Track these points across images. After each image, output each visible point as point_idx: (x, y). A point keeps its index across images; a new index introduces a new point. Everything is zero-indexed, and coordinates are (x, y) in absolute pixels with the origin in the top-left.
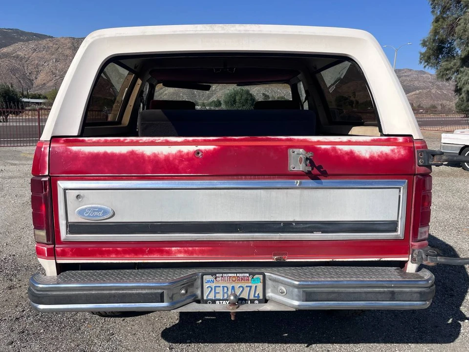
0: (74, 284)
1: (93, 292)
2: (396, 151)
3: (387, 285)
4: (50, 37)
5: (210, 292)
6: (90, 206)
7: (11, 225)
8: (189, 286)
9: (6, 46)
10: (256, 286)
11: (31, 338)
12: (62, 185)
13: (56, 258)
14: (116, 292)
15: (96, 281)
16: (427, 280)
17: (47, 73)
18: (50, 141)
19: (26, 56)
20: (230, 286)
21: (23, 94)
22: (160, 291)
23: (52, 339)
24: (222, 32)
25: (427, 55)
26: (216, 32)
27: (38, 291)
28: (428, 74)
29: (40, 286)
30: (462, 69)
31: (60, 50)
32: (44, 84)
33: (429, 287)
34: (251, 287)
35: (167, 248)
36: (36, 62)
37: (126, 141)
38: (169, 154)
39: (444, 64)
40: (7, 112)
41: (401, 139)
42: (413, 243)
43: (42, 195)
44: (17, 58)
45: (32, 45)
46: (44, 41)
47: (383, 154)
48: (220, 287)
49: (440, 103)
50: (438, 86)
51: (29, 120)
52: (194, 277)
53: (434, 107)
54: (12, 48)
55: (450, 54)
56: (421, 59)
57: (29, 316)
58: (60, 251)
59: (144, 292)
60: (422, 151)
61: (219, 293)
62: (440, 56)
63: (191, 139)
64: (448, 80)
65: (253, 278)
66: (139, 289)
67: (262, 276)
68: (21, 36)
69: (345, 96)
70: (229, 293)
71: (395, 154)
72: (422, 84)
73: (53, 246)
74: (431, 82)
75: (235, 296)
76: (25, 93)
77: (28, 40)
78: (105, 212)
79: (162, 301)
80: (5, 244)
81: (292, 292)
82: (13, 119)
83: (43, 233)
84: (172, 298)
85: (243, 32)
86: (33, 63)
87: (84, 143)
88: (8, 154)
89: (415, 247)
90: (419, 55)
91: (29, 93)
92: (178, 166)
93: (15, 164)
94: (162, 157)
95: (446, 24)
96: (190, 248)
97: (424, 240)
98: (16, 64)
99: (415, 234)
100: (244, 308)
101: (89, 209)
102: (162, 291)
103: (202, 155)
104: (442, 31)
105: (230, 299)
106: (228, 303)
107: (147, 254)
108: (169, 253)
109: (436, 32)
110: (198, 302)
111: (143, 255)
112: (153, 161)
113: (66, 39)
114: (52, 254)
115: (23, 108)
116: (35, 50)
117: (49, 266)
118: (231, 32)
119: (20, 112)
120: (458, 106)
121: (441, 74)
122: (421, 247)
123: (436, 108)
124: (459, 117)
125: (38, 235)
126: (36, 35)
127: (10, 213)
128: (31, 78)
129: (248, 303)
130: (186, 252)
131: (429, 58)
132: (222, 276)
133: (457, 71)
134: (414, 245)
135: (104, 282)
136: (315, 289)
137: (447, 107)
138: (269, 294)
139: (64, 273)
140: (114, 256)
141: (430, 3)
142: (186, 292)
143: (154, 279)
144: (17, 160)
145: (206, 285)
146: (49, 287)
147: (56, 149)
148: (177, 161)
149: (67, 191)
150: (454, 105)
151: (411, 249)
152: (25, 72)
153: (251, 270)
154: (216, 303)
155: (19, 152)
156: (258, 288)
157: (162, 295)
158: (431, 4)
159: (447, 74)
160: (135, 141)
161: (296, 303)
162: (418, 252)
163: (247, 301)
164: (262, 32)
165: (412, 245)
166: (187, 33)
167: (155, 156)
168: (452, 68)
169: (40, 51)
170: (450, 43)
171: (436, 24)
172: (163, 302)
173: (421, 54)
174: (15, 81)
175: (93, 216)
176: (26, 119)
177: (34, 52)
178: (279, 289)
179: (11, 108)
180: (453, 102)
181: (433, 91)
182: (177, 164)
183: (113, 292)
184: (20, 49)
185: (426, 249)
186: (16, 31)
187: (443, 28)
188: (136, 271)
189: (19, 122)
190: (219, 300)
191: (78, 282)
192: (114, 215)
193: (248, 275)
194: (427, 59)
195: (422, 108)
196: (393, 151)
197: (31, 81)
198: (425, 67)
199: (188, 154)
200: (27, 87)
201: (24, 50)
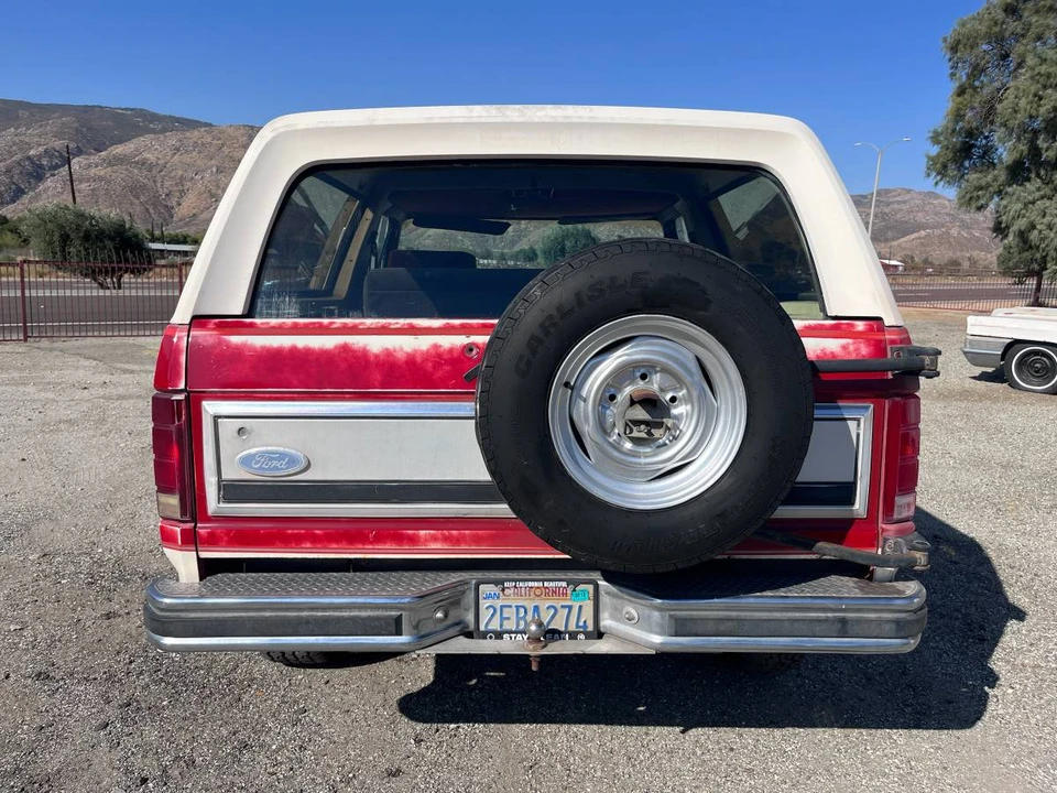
0: (230, 598)
1: (267, 614)
2: (851, 348)
3: (832, 606)
4: (206, 125)
5: (493, 615)
6: (264, 449)
7: (117, 490)
8: (452, 604)
9: (121, 142)
10: (580, 607)
11: (144, 717)
12: (210, 408)
13: (199, 549)
14: (311, 613)
15: (272, 592)
16: (911, 598)
17: (200, 194)
18: (190, 324)
19: (160, 162)
20: (530, 605)
21: (152, 235)
22: (394, 613)
23: (185, 719)
24: (521, 120)
25: (941, 160)
26: (508, 120)
27: (162, 610)
28: (944, 198)
29: (167, 601)
30: (1009, 190)
31: (225, 149)
32: (194, 215)
33: (915, 612)
34: (570, 608)
35: (410, 532)
36: (180, 173)
37: (334, 326)
38: (416, 351)
39: (973, 177)
40: (120, 269)
41: (860, 326)
42: (884, 526)
43: (173, 428)
44: (143, 165)
45: (172, 139)
46: (196, 133)
47: (825, 354)
48: (510, 606)
49: (968, 255)
50: (962, 221)
51: (161, 286)
52: (462, 589)
53: (955, 263)
54: (132, 146)
55: (987, 159)
56: (928, 168)
57: (141, 673)
58: (206, 535)
59: (364, 614)
60: (901, 349)
61: (509, 618)
62: (967, 164)
63: (457, 322)
64: (979, 208)
65: (574, 590)
66: (355, 608)
67: (592, 586)
68: (151, 122)
69: (779, 240)
70: (529, 618)
71: (849, 353)
72: (931, 219)
73: (193, 525)
74: (948, 215)
75: (540, 624)
76: (157, 233)
77: (163, 131)
78: (292, 461)
79: (399, 633)
80: (103, 529)
81: (649, 616)
82: (130, 283)
83: (173, 501)
84: (416, 627)
85: (560, 120)
86: (173, 174)
87: (253, 329)
88: (120, 352)
89: (890, 533)
90: (926, 160)
91: (165, 233)
92: (432, 374)
93: (132, 372)
94: (400, 356)
95: (978, 100)
96: (454, 532)
97: (906, 520)
98: (141, 176)
99: (889, 507)
100: (556, 648)
101: (262, 454)
102: (399, 613)
103: (478, 353)
104: (969, 114)
105: (530, 630)
106: (526, 637)
107: (371, 543)
108: (413, 540)
109: (958, 115)
110: (469, 635)
111: (364, 544)
112: (384, 364)
113: (238, 128)
114: (191, 540)
115: (150, 263)
116: (178, 150)
117: (185, 563)
118: (537, 120)
119: (145, 270)
120: (1002, 260)
121: (968, 196)
122: (901, 533)
123: (959, 264)
124: (1004, 283)
125: (164, 504)
126: (178, 120)
127: (116, 468)
128: (169, 204)
129: (564, 639)
130: (446, 539)
131: (945, 167)
132: (515, 587)
133: (999, 193)
134: (887, 530)
135: (289, 594)
136: (695, 613)
137: (981, 262)
138: (607, 622)
139: (213, 578)
140: (308, 545)
141: (948, 57)
142: (446, 616)
143: (383, 590)
144: (136, 363)
145: (484, 604)
146: (182, 604)
147: (200, 341)
148: (430, 365)
149: (220, 420)
150: (995, 259)
151: (880, 538)
152: (157, 192)
153: (571, 575)
154: (502, 638)
155: (140, 346)
156: (584, 609)
157: (398, 620)
158: (950, 60)
159: (978, 197)
160: (351, 325)
161: (657, 639)
162: (895, 543)
163: (562, 636)
164: (598, 121)
165: (883, 530)
166: (454, 121)
167: (389, 353)
168: (988, 185)
169: (186, 152)
170: (986, 138)
171: (960, 99)
172: (401, 635)
173: (930, 158)
174: (138, 210)
175: (269, 469)
176: (155, 283)
177: (175, 154)
178: (624, 612)
179: (127, 261)
180: (991, 253)
181: (954, 232)
182: (430, 370)
183: (305, 614)
184: (148, 147)
185: (911, 537)
186: (142, 113)
187: (972, 108)
188: (351, 575)
189: (143, 288)
190: (510, 632)
191: (238, 594)
192: (308, 467)
193: (564, 584)
194: (941, 168)
195: (931, 264)
196: (844, 347)
197: (169, 209)
198: (936, 184)
199: (451, 350)
200: (161, 220)
201: (156, 149)
